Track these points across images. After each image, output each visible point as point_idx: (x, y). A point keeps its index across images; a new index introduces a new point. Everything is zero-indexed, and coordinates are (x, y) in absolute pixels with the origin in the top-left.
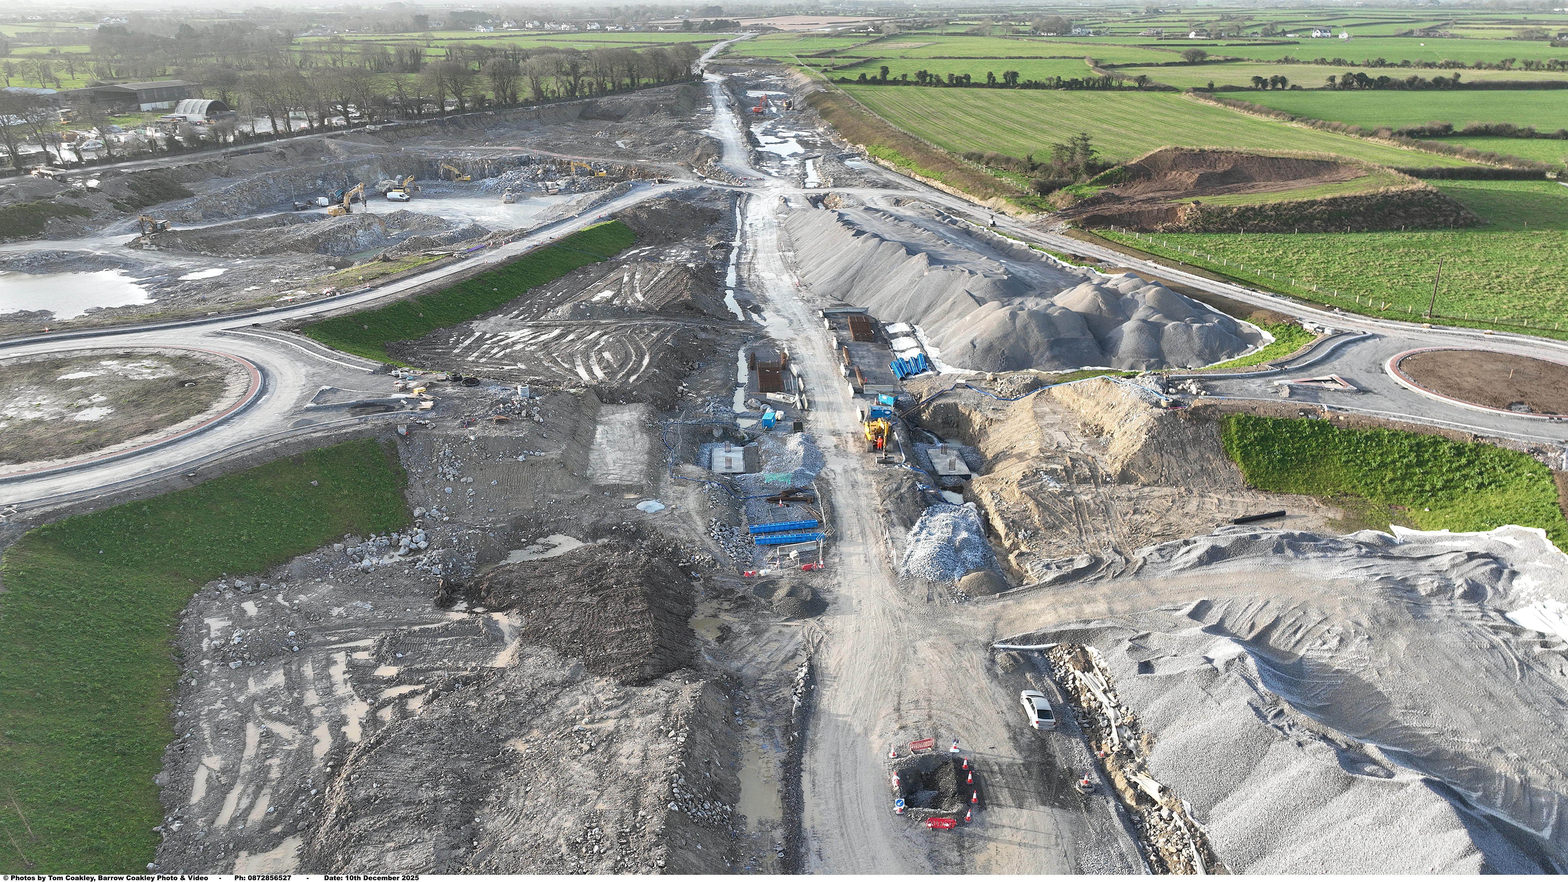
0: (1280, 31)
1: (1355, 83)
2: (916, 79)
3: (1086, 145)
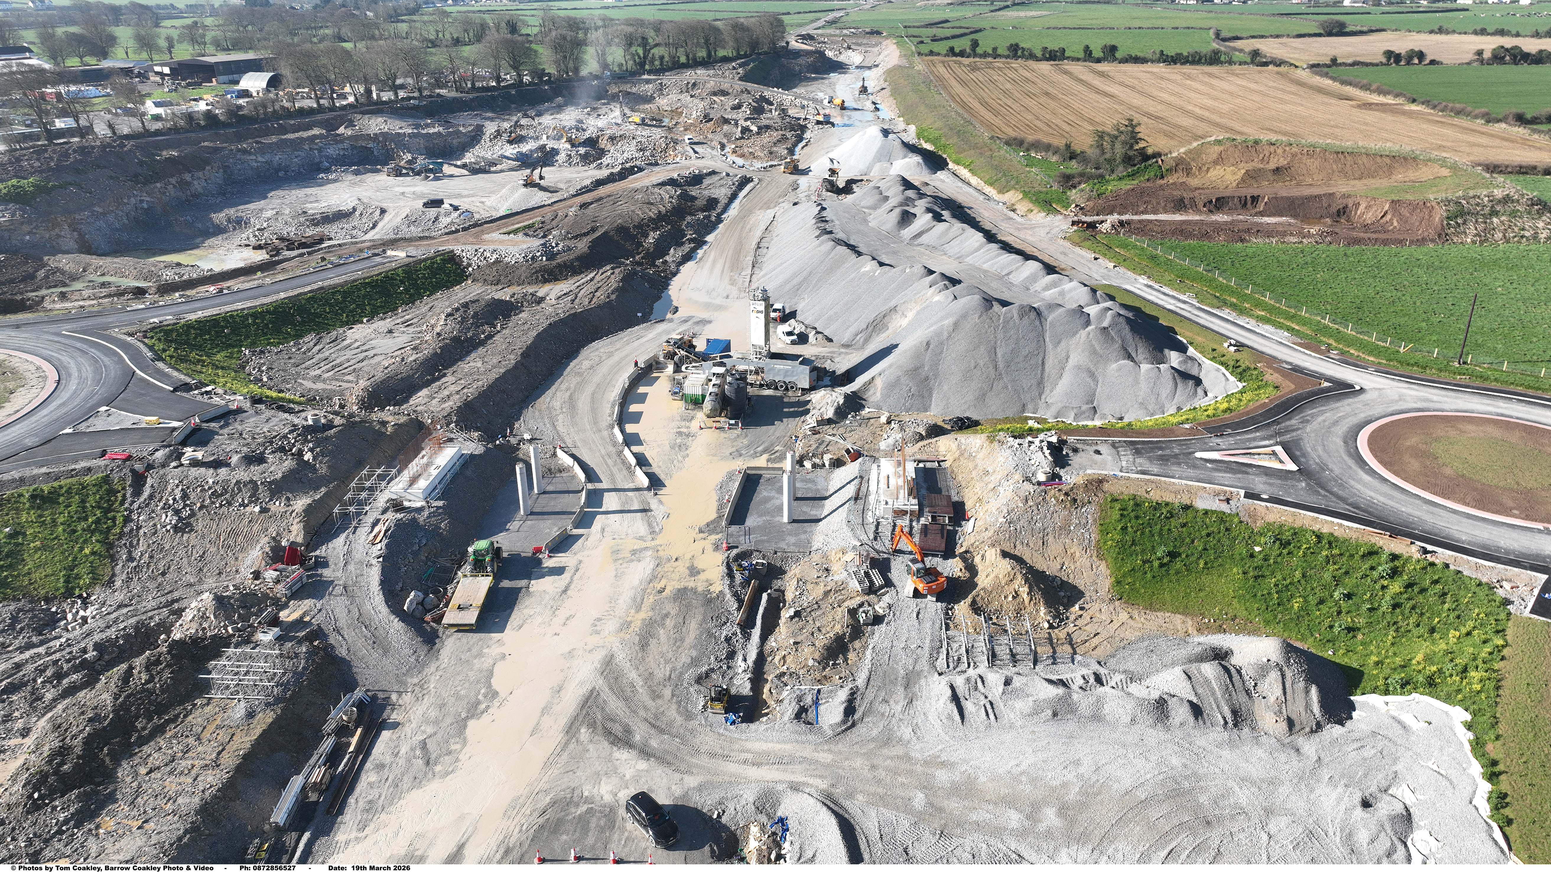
1: (1508, 58)
2: (1007, 53)
3: (1133, 132)
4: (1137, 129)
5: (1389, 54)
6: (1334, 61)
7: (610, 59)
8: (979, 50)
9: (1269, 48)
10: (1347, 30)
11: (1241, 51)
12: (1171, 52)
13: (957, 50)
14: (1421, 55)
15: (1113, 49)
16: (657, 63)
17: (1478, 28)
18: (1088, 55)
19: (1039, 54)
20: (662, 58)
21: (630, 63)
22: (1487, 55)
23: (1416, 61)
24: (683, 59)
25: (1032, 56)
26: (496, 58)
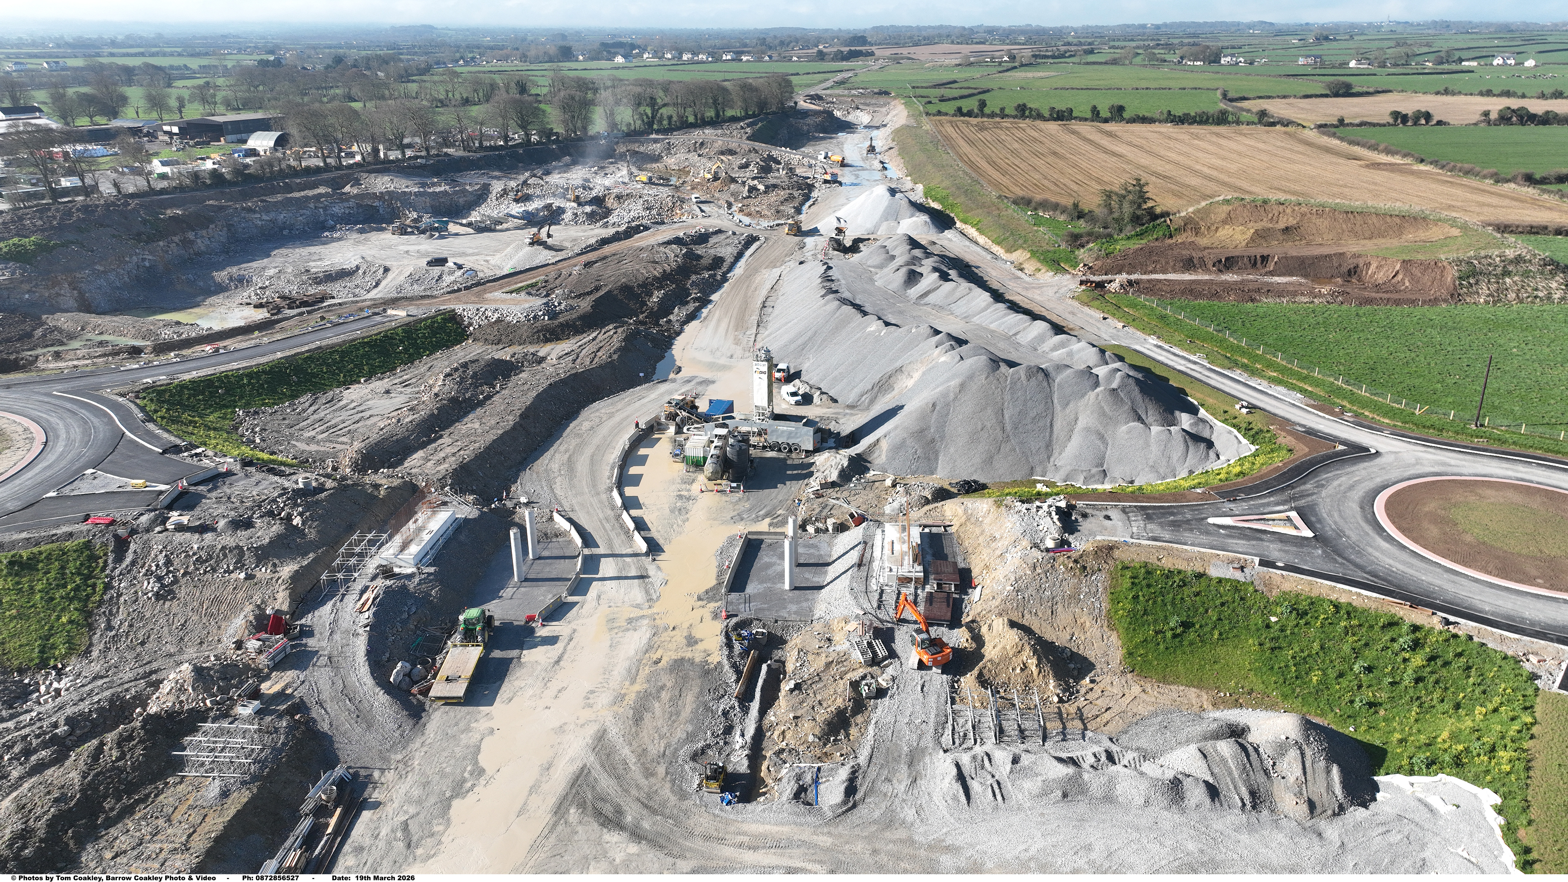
0: (1456, 58)
1: (1514, 119)
2: (1014, 113)
3: (1140, 191)
4: (1145, 189)
5: (1396, 115)
6: (1341, 121)
7: (618, 119)
8: (987, 110)
9: (1277, 108)
10: (1354, 91)
11: (1248, 111)
12: (1178, 112)
13: (965, 110)
14: (1428, 116)
15: (1121, 109)
16: (665, 122)
17: (1484, 89)
18: (1096, 115)
19: (1047, 114)
20: (670, 118)
21: (639, 122)
22: (1494, 116)
23: (1423, 121)
24: (691, 119)
25: (1040, 116)
26: (504, 117)
